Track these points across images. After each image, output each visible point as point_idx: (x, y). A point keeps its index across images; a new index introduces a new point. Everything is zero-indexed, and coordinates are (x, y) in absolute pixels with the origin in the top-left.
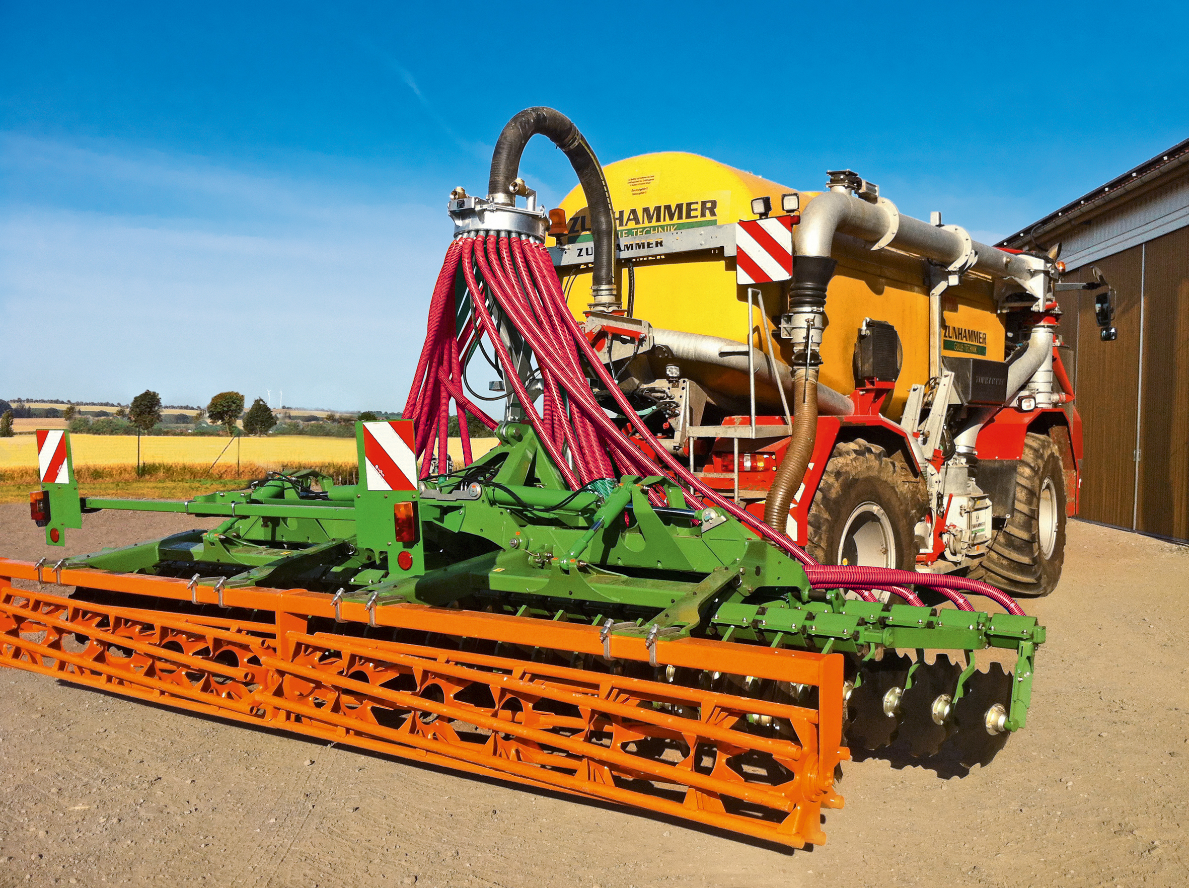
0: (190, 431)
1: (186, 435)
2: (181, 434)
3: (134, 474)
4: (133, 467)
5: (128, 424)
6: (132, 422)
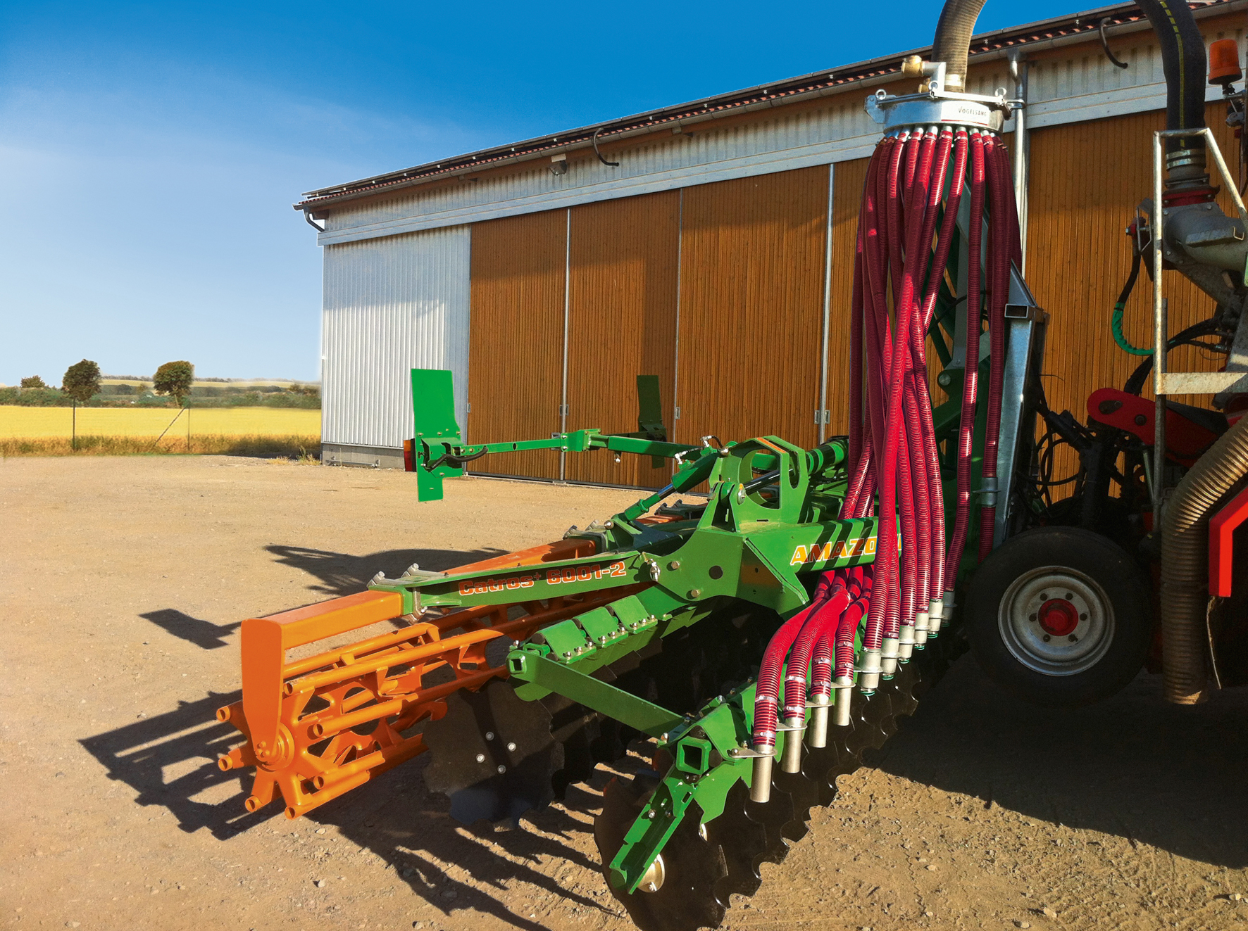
0: (133, 402)
1: (128, 406)
2: (123, 405)
3: (68, 448)
4: (67, 440)
5: (62, 395)
6: (65, 392)
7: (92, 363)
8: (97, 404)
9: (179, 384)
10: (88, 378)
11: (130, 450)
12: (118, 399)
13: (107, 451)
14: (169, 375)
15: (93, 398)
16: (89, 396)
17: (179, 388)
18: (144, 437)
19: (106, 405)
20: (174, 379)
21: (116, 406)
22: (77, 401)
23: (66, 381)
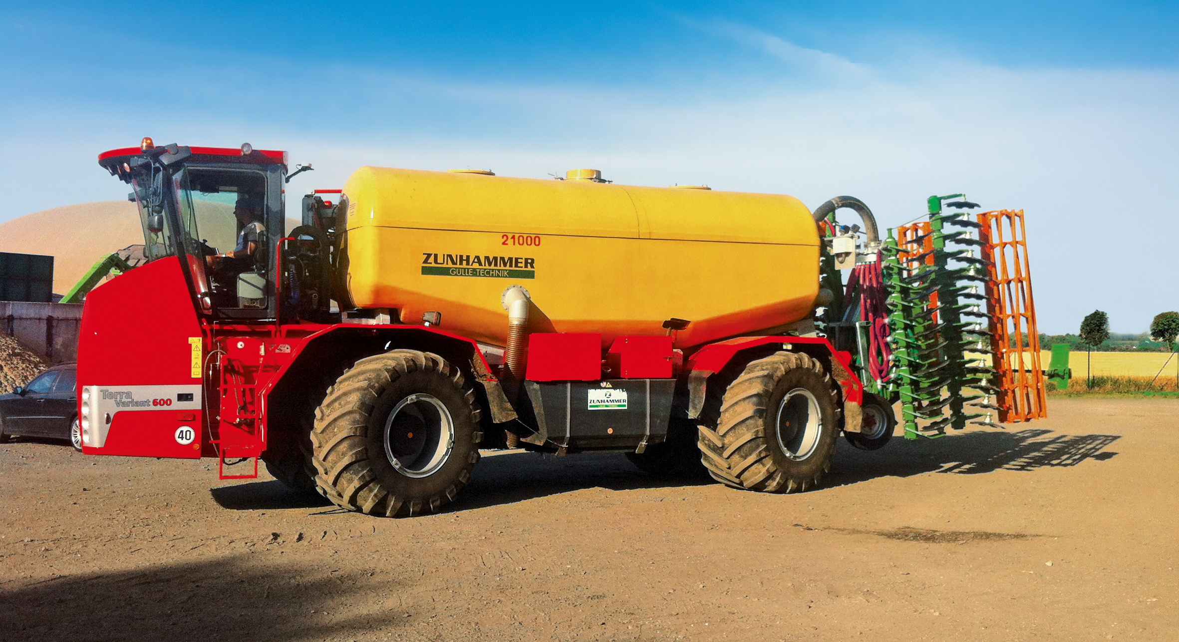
0: (1134, 347)
1: (1130, 351)
2: (1127, 350)
3: (1085, 386)
4: (1083, 380)
5: (1079, 341)
6: (1082, 338)
7: (1103, 313)
8: (1107, 349)
9: (1170, 331)
10: (1099, 326)
11: (1132, 389)
12: (1123, 344)
13: (1114, 389)
14: (1162, 323)
15: (1104, 343)
16: (1101, 342)
17: (1171, 335)
18: (1143, 377)
19: (1114, 349)
20: (1166, 327)
21: (1121, 350)
22: (1091, 346)
23: (1082, 328)
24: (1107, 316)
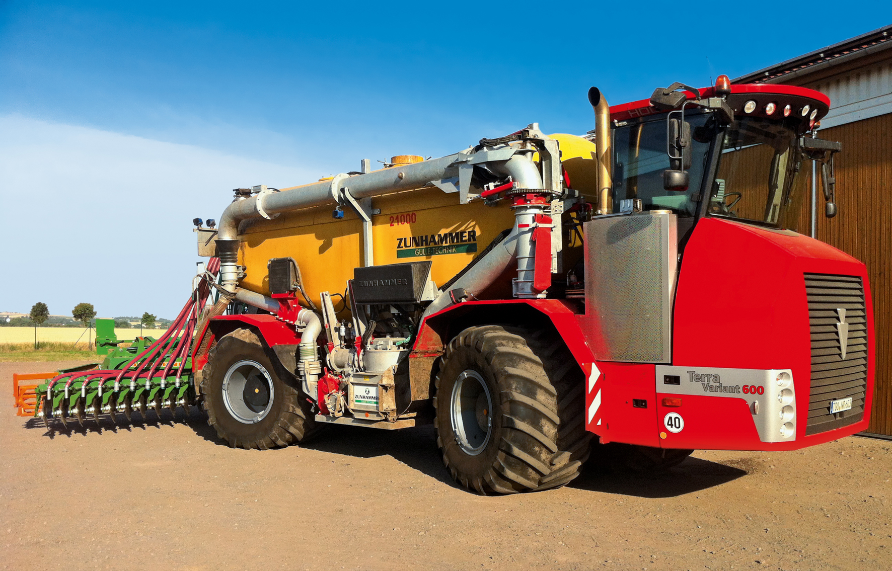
0: (63, 325)
1: (61, 327)
3: (33, 348)
4: (32, 344)
5: (30, 321)
6: (32, 319)
7: (44, 304)
8: (47, 326)
9: (85, 315)
10: (42, 312)
11: (62, 350)
12: (57, 323)
13: (51, 350)
14: (81, 310)
15: (45, 322)
16: (43, 322)
17: (86, 317)
18: (68, 343)
19: (51, 326)
20: (83, 313)
21: (55, 326)
22: (37, 324)
23: (32, 313)
24: (47, 306)
